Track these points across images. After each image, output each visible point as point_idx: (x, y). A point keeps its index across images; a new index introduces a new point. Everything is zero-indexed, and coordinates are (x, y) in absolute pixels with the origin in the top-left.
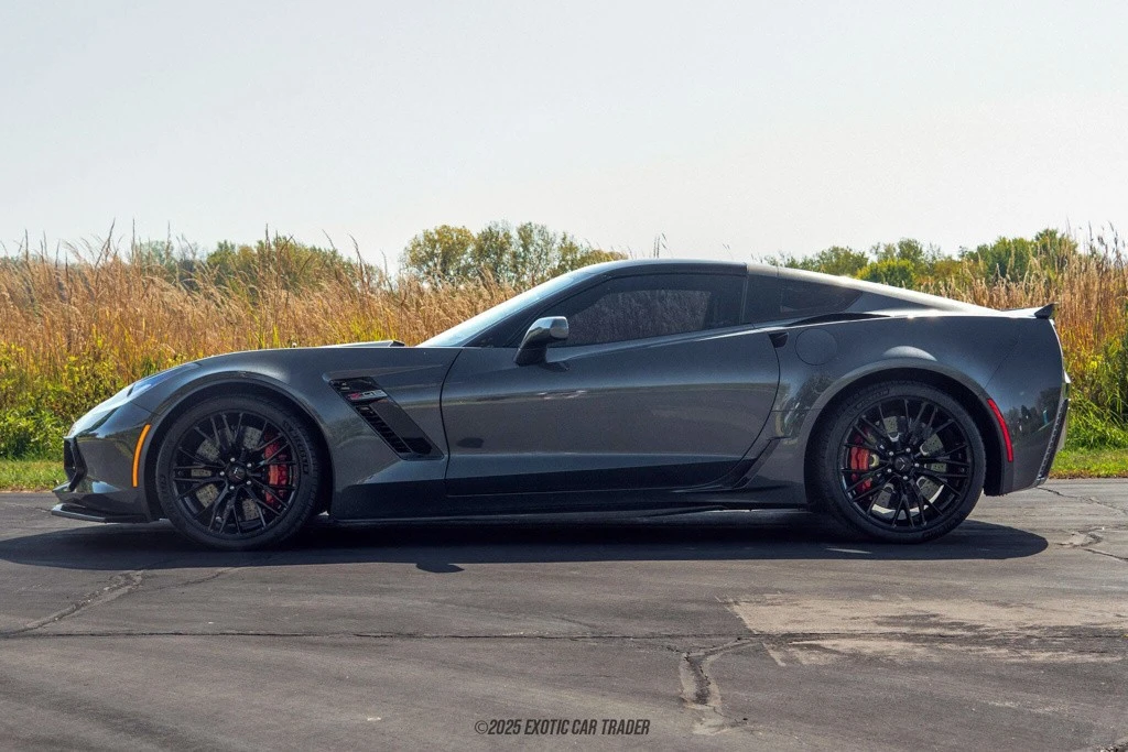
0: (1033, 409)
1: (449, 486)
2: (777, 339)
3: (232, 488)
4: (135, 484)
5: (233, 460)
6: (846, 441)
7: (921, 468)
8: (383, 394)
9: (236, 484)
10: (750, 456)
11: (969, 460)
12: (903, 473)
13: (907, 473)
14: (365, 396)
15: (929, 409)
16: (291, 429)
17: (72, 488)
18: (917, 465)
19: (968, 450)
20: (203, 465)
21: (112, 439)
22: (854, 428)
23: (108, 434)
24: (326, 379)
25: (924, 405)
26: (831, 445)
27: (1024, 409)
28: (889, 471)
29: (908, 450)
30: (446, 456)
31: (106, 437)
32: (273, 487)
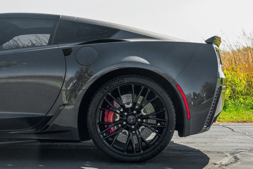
0: (199, 94)
2: (67, 52)
6: (100, 107)
7: (142, 122)
10: (49, 115)
11: (166, 118)
12: (131, 125)
13: (134, 124)
15: (145, 90)
18: (139, 120)
19: (166, 113)
22: (104, 99)
25: (143, 88)
26: (92, 108)
27: (194, 94)
28: (125, 123)
29: (135, 112)
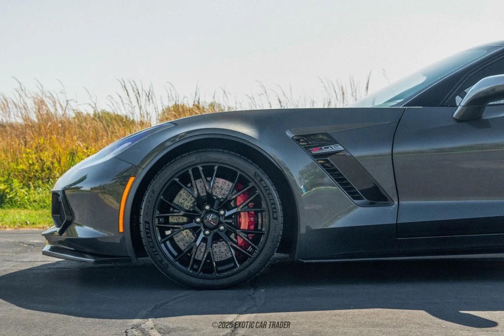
1: (400, 229)
3: (207, 232)
4: (121, 230)
5: (207, 207)
8: (340, 148)
9: (211, 229)
14: (324, 150)
16: (261, 180)
17: (61, 232)
20: (182, 213)
21: (96, 191)
23: (93, 186)
24: (290, 134)
30: (396, 203)
31: (92, 189)
32: (244, 231)
